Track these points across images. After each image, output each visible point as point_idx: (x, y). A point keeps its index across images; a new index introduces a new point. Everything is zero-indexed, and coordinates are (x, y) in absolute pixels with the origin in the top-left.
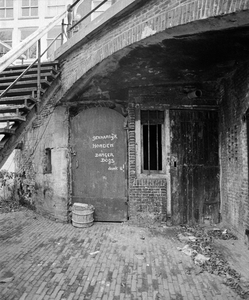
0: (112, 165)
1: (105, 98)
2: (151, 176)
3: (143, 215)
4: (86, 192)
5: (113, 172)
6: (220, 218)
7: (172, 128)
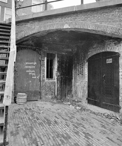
0: (34, 76)
1: (32, 46)
2: (50, 81)
3: (47, 96)
4: (21, 88)
5: (34, 79)
6: (72, 96)
7: (58, 61)
